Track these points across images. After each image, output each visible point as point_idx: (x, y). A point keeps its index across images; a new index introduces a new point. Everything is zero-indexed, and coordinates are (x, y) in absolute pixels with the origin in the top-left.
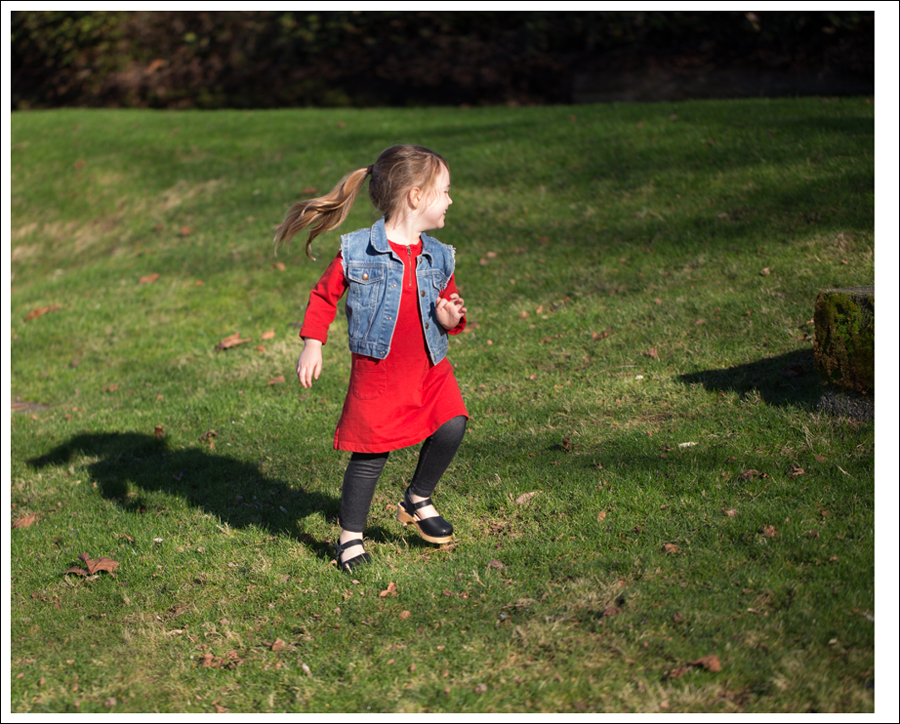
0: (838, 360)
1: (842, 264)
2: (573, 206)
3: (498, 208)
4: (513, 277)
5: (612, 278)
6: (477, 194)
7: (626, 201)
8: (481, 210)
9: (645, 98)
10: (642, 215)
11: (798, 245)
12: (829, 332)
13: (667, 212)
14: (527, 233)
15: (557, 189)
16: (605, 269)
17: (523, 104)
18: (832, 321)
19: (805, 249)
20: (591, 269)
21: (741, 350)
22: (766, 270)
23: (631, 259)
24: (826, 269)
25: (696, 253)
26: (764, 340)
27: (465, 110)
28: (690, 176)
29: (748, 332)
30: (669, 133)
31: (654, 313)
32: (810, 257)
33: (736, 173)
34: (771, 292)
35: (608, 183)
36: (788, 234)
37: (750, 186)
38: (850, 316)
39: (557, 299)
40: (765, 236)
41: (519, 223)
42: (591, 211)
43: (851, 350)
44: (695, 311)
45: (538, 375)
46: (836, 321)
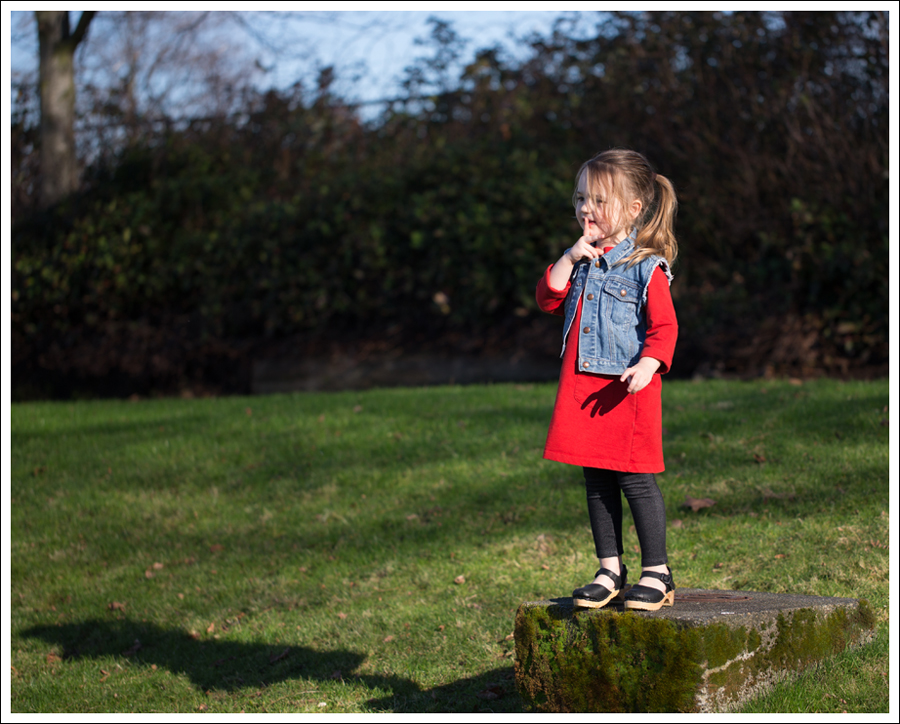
0: (542, 682)
1: (543, 569)
2: (248, 510)
3: (165, 513)
4: (182, 591)
5: (292, 589)
6: (143, 496)
7: (306, 503)
8: (146, 515)
9: (330, 387)
10: (325, 517)
11: (495, 548)
12: (531, 650)
13: (352, 514)
14: (198, 540)
15: (231, 490)
16: (284, 580)
17: (198, 395)
18: (534, 638)
19: (503, 553)
20: (269, 581)
21: (434, 670)
22: (461, 578)
23: (313, 568)
24: (526, 575)
25: (384, 560)
26: (459, 657)
27: (134, 401)
28: (376, 474)
29: (442, 648)
30: (352, 427)
31: (337, 629)
32: (508, 563)
33: (426, 470)
34: (466, 603)
35: (287, 483)
36: (482, 538)
37: (442, 484)
38: (554, 632)
39: (230, 615)
40: (458, 540)
41: (188, 529)
42: (268, 515)
43: (556, 670)
44: (383, 627)
45: (208, 705)
46: (538, 638)
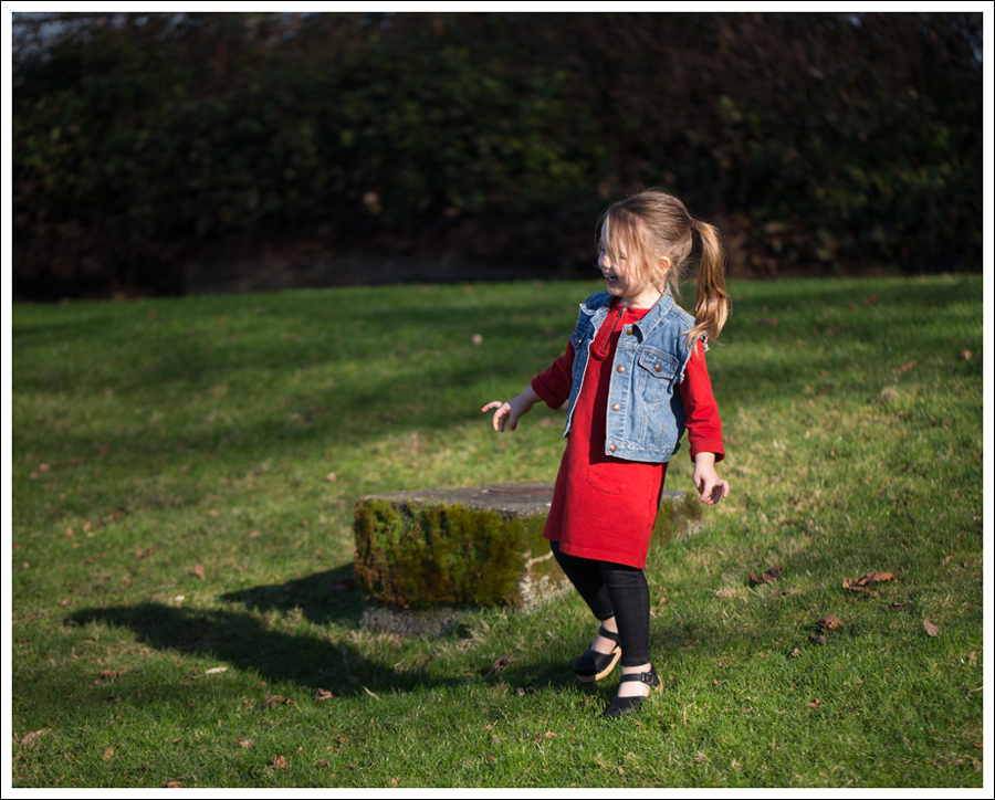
0: (379, 572)
1: (412, 466)
2: (138, 411)
3: (59, 415)
4: (63, 491)
5: (170, 488)
6: (39, 399)
7: (194, 405)
8: (39, 417)
10: (212, 417)
11: (368, 447)
12: (369, 542)
13: (238, 414)
14: (86, 442)
15: (125, 392)
16: (164, 479)
18: (372, 530)
19: (375, 452)
20: (150, 480)
21: (292, 564)
22: (332, 476)
23: (193, 467)
24: (395, 472)
25: (263, 457)
26: (318, 552)
28: (266, 375)
29: (303, 543)
30: (251, 329)
31: (206, 527)
32: (380, 460)
33: (314, 371)
34: (332, 499)
35: (180, 384)
36: (361, 435)
37: (329, 384)
39: (107, 514)
40: (336, 439)
41: (79, 431)
42: (157, 416)
43: (392, 561)
44: (250, 524)
45: (71, 600)
46: (376, 530)
